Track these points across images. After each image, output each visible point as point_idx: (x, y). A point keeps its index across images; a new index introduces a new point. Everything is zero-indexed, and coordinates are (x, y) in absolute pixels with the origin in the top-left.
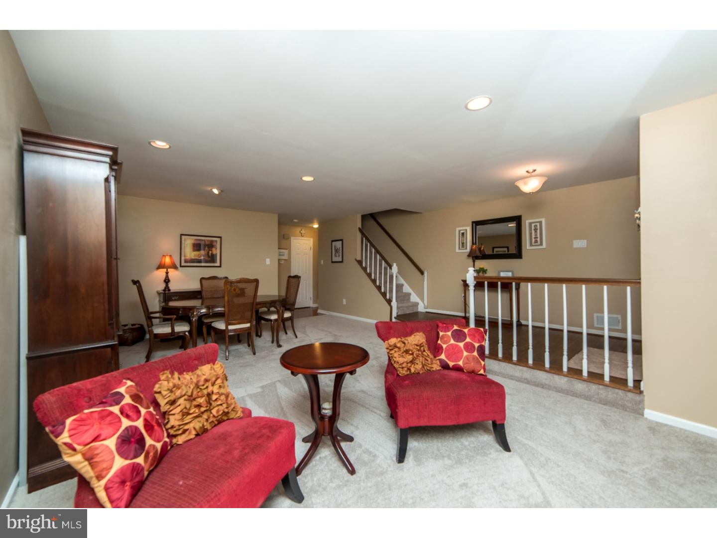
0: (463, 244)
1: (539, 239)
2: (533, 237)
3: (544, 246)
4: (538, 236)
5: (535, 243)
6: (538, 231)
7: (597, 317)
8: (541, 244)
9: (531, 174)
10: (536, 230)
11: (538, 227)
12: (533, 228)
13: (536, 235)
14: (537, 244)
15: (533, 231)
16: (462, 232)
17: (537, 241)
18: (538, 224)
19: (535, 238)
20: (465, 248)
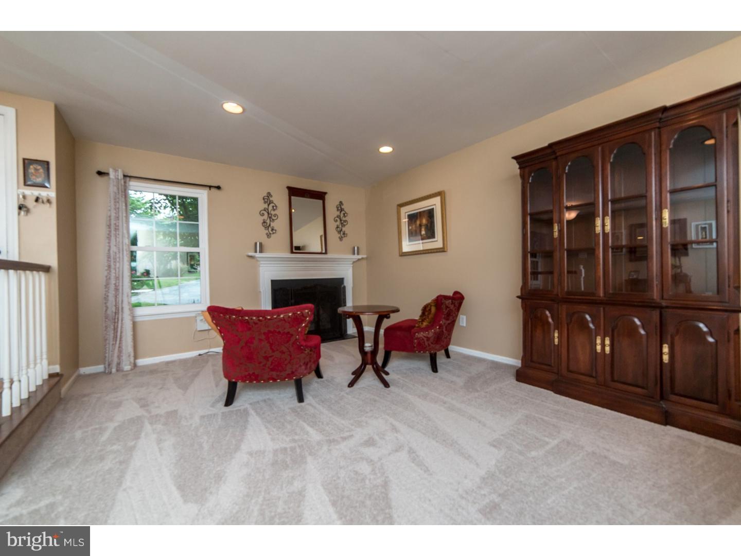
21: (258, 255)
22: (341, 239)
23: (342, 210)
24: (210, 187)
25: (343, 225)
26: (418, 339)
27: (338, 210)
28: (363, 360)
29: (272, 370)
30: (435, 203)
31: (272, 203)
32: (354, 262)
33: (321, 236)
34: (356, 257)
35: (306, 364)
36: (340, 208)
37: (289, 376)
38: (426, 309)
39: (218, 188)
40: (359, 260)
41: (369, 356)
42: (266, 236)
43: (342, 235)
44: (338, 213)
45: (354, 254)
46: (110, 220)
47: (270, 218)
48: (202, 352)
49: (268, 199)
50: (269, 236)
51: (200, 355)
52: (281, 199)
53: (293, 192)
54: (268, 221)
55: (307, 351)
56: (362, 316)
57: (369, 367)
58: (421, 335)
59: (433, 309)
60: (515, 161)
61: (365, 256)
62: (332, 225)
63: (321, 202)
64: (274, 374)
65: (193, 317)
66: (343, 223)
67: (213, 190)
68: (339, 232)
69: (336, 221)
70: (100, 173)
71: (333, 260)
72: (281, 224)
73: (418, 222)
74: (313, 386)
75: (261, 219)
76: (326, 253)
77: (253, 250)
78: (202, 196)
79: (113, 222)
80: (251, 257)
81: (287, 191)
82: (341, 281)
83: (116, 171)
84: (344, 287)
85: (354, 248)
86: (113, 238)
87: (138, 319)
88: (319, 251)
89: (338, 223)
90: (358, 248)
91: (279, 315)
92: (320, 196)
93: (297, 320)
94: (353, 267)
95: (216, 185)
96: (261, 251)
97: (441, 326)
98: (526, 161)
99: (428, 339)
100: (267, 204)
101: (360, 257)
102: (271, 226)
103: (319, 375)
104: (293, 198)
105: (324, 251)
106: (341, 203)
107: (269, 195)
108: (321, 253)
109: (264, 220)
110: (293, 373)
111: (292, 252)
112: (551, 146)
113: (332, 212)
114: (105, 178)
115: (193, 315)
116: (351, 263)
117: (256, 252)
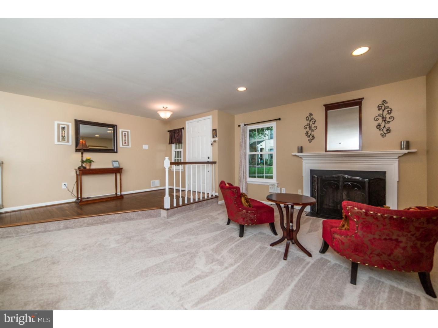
0: (63, 137)
1: (127, 142)
2: (124, 140)
3: (130, 146)
4: (127, 140)
5: (125, 144)
6: (127, 137)
7: (152, 182)
8: (128, 145)
9: (165, 109)
10: (125, 136)
11: (127, 135)
12: (124, 135)
13: (125, 139)
14: (126, 145)
15: (124, 137)
16: (61, 126)
17: (125, 143)
18: (126, 133)
19: (125, 141)
20: (66, 141)
21: (300, 154)
22: (383, 135)
24: (277, 120)
25: (387, 122)
31: (313, 119)
32: (399, 157)
34: (403, 152)
39: (280, 119)
40: (405, 155)
42: (308, 141)
43: (385, 131)
44: (380, 112)
45: (401, 149)
47: (311, 129)
49: (310, 118)
50: (310, 141)
52: (319, 115)
53: (329, 107)
54: (310, 132)
63: (357, 108)
67: (278, 121)
68: (381, 129)
69: (377, 120)
70: (239, 126)
72: (319, 132)
76: (361, 150)
78: (273, 124)
80: (295, 155)
81: (324, 108)
82: (383, 174)
85: (401, 142)
87: (248, 182)
89: (380, 121)
94: (399, 161)
95: (278, 118)
100: (309, 121)
101: (407, 151)
102: (312, 134)
104: (329, 111)
106: (387, 100)
107: (310, 114)
108: (356, 150)
109: (307, 131)
111: (326, 151)
116: (397, 157)
117: (298, 152)
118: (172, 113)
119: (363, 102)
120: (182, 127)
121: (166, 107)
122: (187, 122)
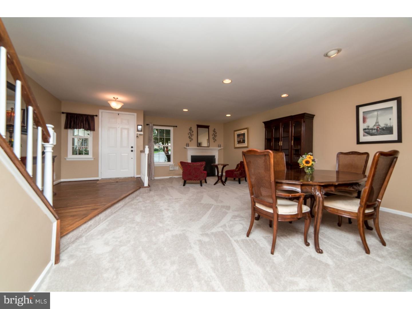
9: (116, 100)
21: (187, 147)
22: (214, 142)
23: (215, 132)
24: (174, 126)
25: (215, 137)
26: (235, 174)
27: (213, 131)
28: (218, 178)
29: (195, 177)
30: (245, 131)
31: (192, 130)
32: (219, 150)
33: (207, 140)
34: (220, 148)
35: (203, 177)
36: (214, 131)
37: (199, 180)
38: (238, 165)
40: (221, 149)
41: (220, 177)
43: (215, 140)
44: (213, 133)
45: (219, 147)
46: (150, 137)
47: (191, 135)
48: (171, 177)
50: (190, 141)
51: (170, 178)
52: (194, 129)
53: (199, 126)
54: (190, 136)
55: (203, 174)
56: (218, 166)
57: (220, 180)
58: (235, 173)
59: (239, 165)
60: (263, 123)
61: (223, 148)
62: (211, 137)
63: (208, 129)
64: (195, 179)
65: (168, 166)
66: (215, 136)
67: (175, 127)
68: (214, 139)
69: (213, 135)
70: (147, 125)
71: (211, 149)
72: (194, 137)
73: (240, 137)
74: (204, 184)
75: (188, 136)
76: (209, 147)
77: (186, 146)
78: (171, 129)
79: (150, 138)
80: (185, 148)
81: (197, 126)
82: (214, 156)
83: (151, 124)
84: (215, 159)
85: (219, 145)
86: (150, 143)
88: (207, 146)
89: (214, 136)
90: (220, 145)
91: (197, 164)
92: (207, 127)
93: (201, 165)
94: (218, 152)
95: (176, 126)
96: (188, 146)
97: (242, 171)
98: (266, 123)
99: (238, 174)
100: (190, 131)
101: (221, 148)
102: (191, 138)
103: (206, 182)
104: (199, 128)
105: (208, 146)
106: (215, 129)
107: (191, 128)
108: (207, 147)
110: (200, 179)
111: (198, 147)
112: (271, 121)
113: (211, 132)
114: (148, 126)
115: (168, 165)
117: (187, 146)
118: (123, 104)
119: (210, 127)
120: (95, 115)
121: (117, 98)
122: (100, 111)
